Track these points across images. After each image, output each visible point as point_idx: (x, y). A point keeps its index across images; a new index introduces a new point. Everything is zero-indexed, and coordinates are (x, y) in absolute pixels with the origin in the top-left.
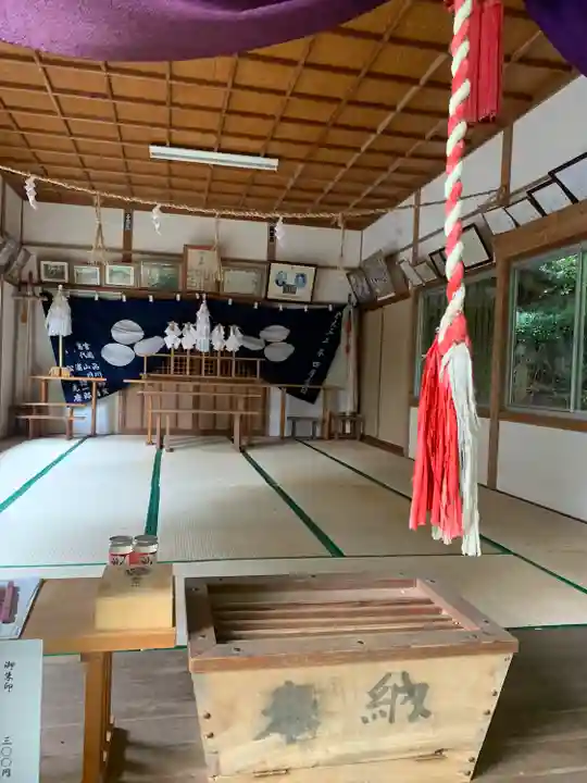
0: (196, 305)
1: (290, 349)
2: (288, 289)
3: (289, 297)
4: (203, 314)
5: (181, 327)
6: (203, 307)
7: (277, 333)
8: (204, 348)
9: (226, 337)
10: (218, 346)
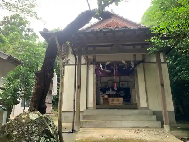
0: (110, 88)
1: (124, 94)
2: (123, 85)
3: (123, 86)
4: (111, 89)
5: (108, 91)
6: (111, 88)
7: (122, 92)
8: (111, 94)
9: (114, 92)
10: (113, 94)
